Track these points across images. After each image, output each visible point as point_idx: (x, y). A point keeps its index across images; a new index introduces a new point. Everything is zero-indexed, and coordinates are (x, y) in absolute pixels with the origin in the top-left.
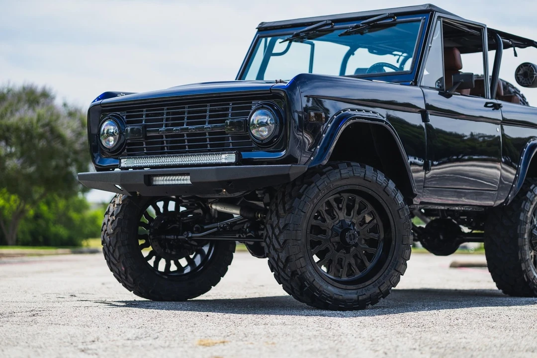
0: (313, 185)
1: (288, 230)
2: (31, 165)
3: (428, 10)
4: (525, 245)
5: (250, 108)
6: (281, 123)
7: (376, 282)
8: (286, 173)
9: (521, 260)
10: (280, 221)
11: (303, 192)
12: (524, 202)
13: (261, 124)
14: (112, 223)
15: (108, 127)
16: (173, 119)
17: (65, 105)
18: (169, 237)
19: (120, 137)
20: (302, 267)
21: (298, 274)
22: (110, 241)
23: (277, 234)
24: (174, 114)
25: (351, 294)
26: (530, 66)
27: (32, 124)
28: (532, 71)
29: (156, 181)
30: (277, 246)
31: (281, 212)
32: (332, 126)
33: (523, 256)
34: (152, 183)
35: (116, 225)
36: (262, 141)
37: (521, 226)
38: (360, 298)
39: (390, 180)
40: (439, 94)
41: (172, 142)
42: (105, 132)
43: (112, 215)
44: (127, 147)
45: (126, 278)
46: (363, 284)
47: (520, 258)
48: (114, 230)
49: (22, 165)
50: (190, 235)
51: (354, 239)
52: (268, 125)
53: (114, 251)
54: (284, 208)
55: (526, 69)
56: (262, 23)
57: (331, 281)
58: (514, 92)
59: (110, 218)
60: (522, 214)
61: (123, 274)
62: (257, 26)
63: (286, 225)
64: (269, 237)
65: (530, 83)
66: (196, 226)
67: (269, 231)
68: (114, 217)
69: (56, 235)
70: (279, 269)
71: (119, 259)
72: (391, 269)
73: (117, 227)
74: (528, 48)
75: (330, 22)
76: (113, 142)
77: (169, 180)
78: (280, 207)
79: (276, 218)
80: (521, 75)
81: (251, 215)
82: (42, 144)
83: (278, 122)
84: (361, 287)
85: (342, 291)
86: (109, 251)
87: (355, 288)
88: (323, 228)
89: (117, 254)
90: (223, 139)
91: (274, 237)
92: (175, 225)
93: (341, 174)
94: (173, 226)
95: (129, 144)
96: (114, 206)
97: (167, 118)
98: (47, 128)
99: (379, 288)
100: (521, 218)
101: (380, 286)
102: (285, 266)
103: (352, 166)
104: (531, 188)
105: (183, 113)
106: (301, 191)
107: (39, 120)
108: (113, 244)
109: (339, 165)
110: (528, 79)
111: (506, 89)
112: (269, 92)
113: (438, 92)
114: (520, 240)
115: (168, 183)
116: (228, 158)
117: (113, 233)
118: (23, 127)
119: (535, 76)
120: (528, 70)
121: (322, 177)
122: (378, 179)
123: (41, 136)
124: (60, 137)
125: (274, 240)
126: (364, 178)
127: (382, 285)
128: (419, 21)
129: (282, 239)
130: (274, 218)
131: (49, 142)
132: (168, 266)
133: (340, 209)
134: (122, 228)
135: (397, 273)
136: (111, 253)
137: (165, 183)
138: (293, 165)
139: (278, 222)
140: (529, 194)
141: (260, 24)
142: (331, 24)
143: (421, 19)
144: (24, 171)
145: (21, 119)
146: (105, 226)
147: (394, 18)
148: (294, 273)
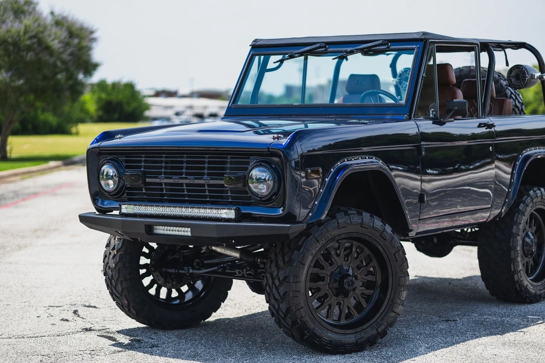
0: (312, 236)
1: (287, 282)
2: (20, 77)
3: (422, 39)
4: (518, 257)
5: (248, 163)
6: (279, 180)
7: (374, 324)
8: (286, 233)
9: (513, 272)
10: (280, 273)
11: (302, 244)
12: (517, 214)
13: (259, 180)
14: (113, 257)
15: (108, 169)
16: (172, 168)
17: (52, 13)
18: (170, 271)
19: (119, 181)
20: (302, 317)
21: (298, 323)
22: (112, 275)
23: (277, 285)
24: (172, 162)
25: (350, 338)
26: (522, 68)
27: (20, 37)
28: (524, 73)
29: (156, 229)
30: (277, 297)
31: (281, 263)
32: (330, 181)
33: (516, 268)
34: (153, 231)
35: (118, 260)
36: (261, 198)
37: (514, 238)
38: (359, 341)
39: (387, 224)
40: (433, 123)
41: (171, 190)
42: (105, 174)
43: (114, 249)
44: (126, 191)
45: (129, 309)
46: (361, 327)
47: (512, 270)
48: (116, 265)
49: (11, 77)
50: (191, 271)
51: (352, 285)
52: (266, 181)
53: (116, 284)
54: (284, 260)
55: (518, 71)
56: (256, 41)
57: (331, 328)
58: (505, 85)
59: (111, 251)
60: (515, 227)
61: (126, 307)
62: (250, 44)
63: (286, 278)
64: (269, 286)
65: (522, 85)
66: (197, 260)
67: (269, 281)
68: (115, 251)
69: (45, 123)
70: (280, 318)
71: (122, 293)
72: (388, 311)
73: (118, 262)
74: (520, 50)
75: (324, 45)
76: (112, 186)
77: (170, 230)
78: (280, 259)
79: (276, 268)
80: (513, 77)
81: (251, 260)
82: (30, 56)
83: (277, 179)
84: (360, 330)
85: (341, 337)
86: (111, 284)
87: (354, 332)
88: (322, 275)
89: (119, 288)
90: (222, 192)
91: (274, 287)
92: (176, 256)
93: (338, 223)
94: (173, 257)
95: (128, 189)
96: (115, 239)
97: (166, 166)
98: (35, 40)
99: (377, 330)
100: (514, 231)
101: (378, 328)
102: (285, 316)
103: (349, 215)
104: (524, 199)
105: (182, 162)
106: (300, 243)
107: (25, 32)
108: (115, 278)
109: (337, 214)
110: (520, 82)
111: (498, 82)
112: (267, 150)
113: (432, 122)
114: (512, 252)
115: (169, 233)
116: (228, 213)
117: (115, 268)
118: (10, 40)
119: (527, 79)
120: (521, 72)
121: (321, 228)
122: (375, 225)
123: (29, 48)
124: (48, 49)
125: (274, 290)
126: (362, 224)
127: (380, 327)
128: (413, 49)
129: (282, 290)
130: (274, 269)
131: (37, 54)
132: (169, 293)
133: (338, 255)
134: (123, 263)
135: (394, 314)
136: (113, 286)
137: (166, 232)
138: (292, 226)
139: (278, 273)
140: (521, 206)
141: (254, 41)
142: (325, 47)
143: (415, 48)
144: (13, 84)
145: (8, 31)
146: (107, 258)
147: (388, 45)
148: (294, 323)
